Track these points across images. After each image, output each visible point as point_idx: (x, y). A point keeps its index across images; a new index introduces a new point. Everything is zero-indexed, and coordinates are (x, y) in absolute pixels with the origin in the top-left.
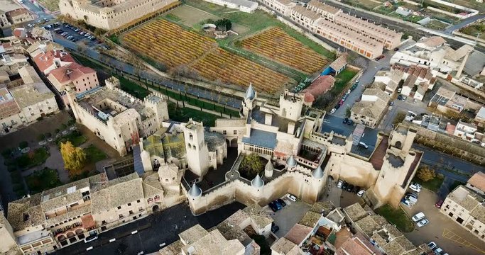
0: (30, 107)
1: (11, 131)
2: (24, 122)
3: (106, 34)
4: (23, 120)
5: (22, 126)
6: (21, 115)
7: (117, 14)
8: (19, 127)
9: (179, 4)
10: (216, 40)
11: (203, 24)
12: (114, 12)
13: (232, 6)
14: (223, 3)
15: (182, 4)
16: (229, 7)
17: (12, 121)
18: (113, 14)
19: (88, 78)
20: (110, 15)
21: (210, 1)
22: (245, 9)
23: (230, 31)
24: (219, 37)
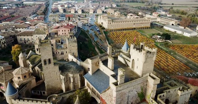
0: (37, 35)
1: (27, 43)
2: (33, 41)
4: (33, 40)
5: (32, 43)
6: (32, 37)
7: (113, 23)
8: (30, 43)
9: (149, 28)
10: (155, 42)
11: (153, 35)
12: (112, 21)
13: (179, 32)
14: (175, 31)
15: (151, 28)
16: (177, 33)
17: (28, 39)
18: (111, 22)
19: (65, 31)
20: (109, 22)
21: (167, 29)
22: (187, 35)
23: (168, 40)
24: (159, 41)
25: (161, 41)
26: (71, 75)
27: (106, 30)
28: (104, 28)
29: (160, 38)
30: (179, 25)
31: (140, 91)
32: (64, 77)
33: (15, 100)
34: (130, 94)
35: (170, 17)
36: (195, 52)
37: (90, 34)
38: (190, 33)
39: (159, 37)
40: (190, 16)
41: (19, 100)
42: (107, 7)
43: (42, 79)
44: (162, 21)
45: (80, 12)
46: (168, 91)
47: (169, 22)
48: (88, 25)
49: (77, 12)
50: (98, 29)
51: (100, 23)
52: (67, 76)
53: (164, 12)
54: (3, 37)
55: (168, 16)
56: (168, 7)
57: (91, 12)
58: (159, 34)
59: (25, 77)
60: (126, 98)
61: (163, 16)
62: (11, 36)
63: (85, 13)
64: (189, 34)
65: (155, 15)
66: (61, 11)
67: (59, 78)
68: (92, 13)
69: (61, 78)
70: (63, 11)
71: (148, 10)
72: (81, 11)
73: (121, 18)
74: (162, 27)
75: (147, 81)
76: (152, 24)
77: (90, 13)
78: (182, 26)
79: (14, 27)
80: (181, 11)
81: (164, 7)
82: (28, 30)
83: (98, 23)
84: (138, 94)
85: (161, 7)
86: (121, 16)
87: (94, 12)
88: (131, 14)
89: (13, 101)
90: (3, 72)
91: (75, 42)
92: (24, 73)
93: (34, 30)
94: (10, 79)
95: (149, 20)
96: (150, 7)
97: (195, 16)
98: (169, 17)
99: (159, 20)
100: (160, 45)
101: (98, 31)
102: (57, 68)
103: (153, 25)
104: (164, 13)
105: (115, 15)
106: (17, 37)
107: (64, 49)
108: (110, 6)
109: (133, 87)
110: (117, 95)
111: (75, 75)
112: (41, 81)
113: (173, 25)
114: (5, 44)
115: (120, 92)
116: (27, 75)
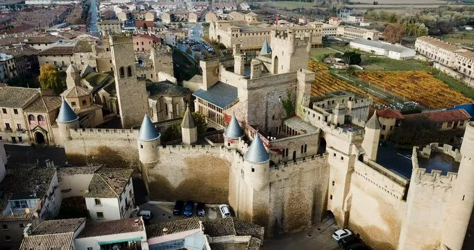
0: (82, 54)
3: (225, 51)
6: (72, 59)
7: (243, 35)
9: (320, 46)
10: (330, 69)
11: (327, 56)
12: (241, 31)
13: (380, 52)
14: (371, 49)
15: (324, 46)
16: (376, 53)
17: (63, 62)
18: (239, 33)
19: (143, 43)
20: (235, 33)
21: (356, 48)
22: (394, 55)
23: (356, 66)
24: (337, 67)
25: (341, 67)
26: (168, 99)
27: (228, 51)
28: (222, 47)
29: (340, 62)
30: (381, 39)
31: (286, 98)
32: (156, 102)
33: (76, 130)
34: (269, 100)
35: (365, 27)
36: (405, 82)
37: (193, 57)
38: (400, 52)
39: (338, 60)
40: (405, 23)
41: (84, 130)
42: (227, 9)
43: (112, 112)
44: (347, 32)
45: (167, 20)
46: (331, 100)
47: (362, 35)
48: (187, 43)
49: (161, 20)
50: (209, 50)
51: (215, 38)
52: (161, 101)
53: (355, 17)
54: (11, 57)
55: (362, 24)
56: (363, 9)
57: (193, 19)
58: (337, 55)
59: (84, 102)
60: (264, 105)
61: (350, 25)
62: (25, 56)
63: (178, 21)
64: (399, 54)
65: (333, 22)
66: (123, 18)
67: (146, 106)
68: (195, 21)
69: (151, 106)
70: (127, 17)
71: (319, 14)
72: (169, 16)
73: (259, 26)
74: (347, 44)
75: (297, 81)
76: (325, 39)
77: (191, 21)
78: (387, 40)
79: (26, 41)
80: (390, 15)
81: (356, 8)
82: (60, 45)
83: (210, 38)
84: (283, 102)
85: (348, 9)
86: (259, 22)
87: (199, 20)
88: (282, 21)
89: (72, 131)
90: (39, 97)
91: (168, 54)
92: (82, 94)
93: (74, 45)
94: (56, 107)
95: (318, 29)
96: (324, 9)
97: (415, 22)
98: (362, 27)
99: (341, 31)
100: (339, 73)
101: (210, 52)
102: (143, 85)
103: (327, 41)
104: (353, 19)
105: (247, 20)
106: (39, 58)
107: (146, 68)
108: (235, 9)
109: (273, 88)
110: (249, 96)
111: (177, 99)
112: (111, 115)
113: (369, 39)
114: (15, 72)
115: (254, 92)
116: (88, 101)
